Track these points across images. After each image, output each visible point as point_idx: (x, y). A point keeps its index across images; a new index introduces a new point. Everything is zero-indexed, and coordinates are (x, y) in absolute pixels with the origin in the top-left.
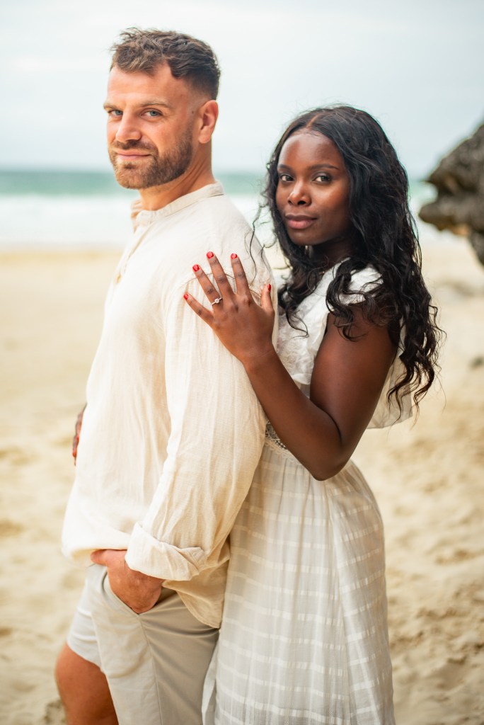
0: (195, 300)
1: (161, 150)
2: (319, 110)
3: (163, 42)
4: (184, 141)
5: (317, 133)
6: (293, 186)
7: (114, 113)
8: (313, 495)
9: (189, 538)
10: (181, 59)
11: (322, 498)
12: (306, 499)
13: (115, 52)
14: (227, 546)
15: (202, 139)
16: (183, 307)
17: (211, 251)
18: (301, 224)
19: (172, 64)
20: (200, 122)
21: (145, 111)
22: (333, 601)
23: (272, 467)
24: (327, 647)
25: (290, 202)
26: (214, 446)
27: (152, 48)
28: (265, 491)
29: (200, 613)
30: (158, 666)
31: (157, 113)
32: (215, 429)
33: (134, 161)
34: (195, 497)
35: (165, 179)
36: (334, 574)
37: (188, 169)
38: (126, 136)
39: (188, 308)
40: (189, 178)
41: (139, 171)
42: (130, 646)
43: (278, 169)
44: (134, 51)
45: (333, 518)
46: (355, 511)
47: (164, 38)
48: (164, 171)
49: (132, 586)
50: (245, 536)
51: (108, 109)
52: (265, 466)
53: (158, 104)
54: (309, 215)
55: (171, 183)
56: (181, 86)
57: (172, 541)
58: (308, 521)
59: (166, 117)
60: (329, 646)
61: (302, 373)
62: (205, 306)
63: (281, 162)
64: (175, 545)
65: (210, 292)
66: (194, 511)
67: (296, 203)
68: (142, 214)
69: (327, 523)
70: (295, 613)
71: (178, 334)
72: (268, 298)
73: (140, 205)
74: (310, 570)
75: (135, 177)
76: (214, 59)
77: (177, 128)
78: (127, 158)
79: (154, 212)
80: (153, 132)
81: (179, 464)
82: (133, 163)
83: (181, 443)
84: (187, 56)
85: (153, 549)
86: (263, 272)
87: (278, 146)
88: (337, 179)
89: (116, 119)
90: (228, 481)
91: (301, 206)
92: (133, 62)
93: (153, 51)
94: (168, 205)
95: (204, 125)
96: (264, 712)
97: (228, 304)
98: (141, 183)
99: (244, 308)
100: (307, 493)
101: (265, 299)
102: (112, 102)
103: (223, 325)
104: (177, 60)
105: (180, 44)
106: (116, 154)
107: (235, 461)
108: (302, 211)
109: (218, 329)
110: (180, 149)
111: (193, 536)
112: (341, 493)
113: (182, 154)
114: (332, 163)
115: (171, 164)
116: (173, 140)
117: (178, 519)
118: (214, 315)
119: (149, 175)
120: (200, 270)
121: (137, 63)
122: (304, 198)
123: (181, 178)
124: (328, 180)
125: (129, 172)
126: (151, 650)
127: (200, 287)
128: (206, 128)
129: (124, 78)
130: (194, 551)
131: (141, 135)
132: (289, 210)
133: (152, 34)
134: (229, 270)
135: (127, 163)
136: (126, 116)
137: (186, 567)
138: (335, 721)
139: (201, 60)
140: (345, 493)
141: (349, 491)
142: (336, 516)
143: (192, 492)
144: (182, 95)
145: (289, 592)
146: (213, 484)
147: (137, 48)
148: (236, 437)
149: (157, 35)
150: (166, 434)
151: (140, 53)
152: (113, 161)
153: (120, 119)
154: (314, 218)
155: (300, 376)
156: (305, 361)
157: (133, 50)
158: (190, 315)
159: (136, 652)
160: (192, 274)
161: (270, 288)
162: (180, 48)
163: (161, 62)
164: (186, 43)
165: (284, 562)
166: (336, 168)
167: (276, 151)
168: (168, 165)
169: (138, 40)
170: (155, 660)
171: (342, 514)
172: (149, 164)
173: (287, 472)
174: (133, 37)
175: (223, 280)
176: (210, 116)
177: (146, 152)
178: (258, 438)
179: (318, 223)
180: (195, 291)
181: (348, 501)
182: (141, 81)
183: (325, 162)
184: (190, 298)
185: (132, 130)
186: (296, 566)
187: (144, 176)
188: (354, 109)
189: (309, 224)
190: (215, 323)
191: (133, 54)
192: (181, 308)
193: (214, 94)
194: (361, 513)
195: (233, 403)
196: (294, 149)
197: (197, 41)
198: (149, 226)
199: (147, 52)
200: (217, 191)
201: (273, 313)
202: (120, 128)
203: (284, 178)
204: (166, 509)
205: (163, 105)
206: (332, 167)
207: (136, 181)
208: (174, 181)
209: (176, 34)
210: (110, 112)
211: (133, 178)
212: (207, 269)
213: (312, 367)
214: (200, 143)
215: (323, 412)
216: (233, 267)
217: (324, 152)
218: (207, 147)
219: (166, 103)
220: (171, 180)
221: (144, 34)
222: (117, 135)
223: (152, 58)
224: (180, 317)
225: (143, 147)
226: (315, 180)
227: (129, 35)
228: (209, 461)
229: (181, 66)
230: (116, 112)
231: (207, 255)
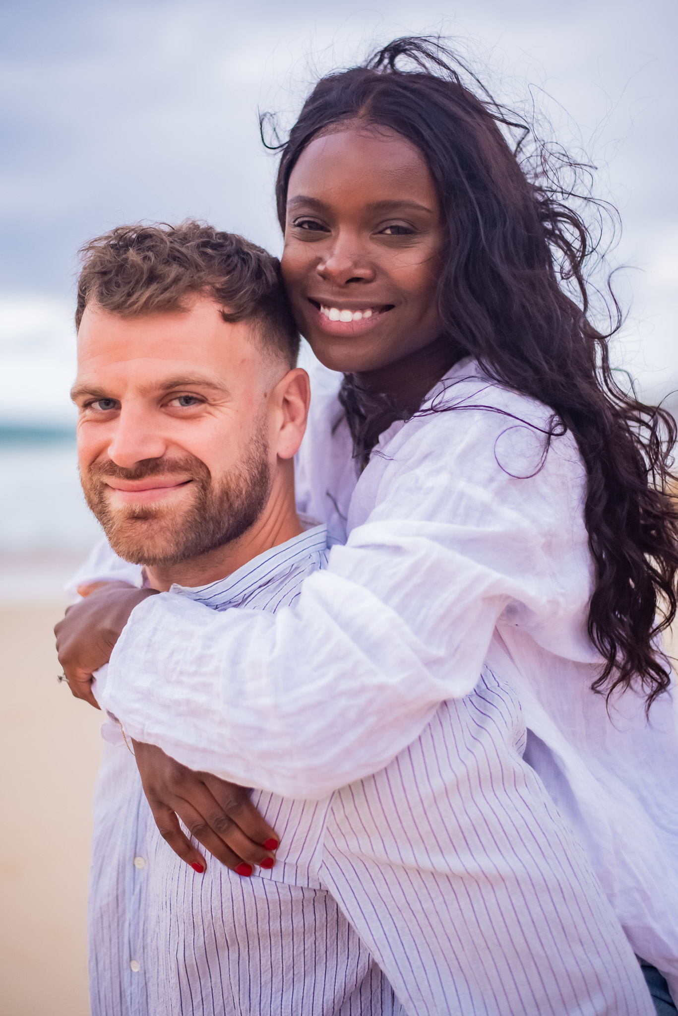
51: (82, 399)
102: (94, 381)
210: (87, 405)
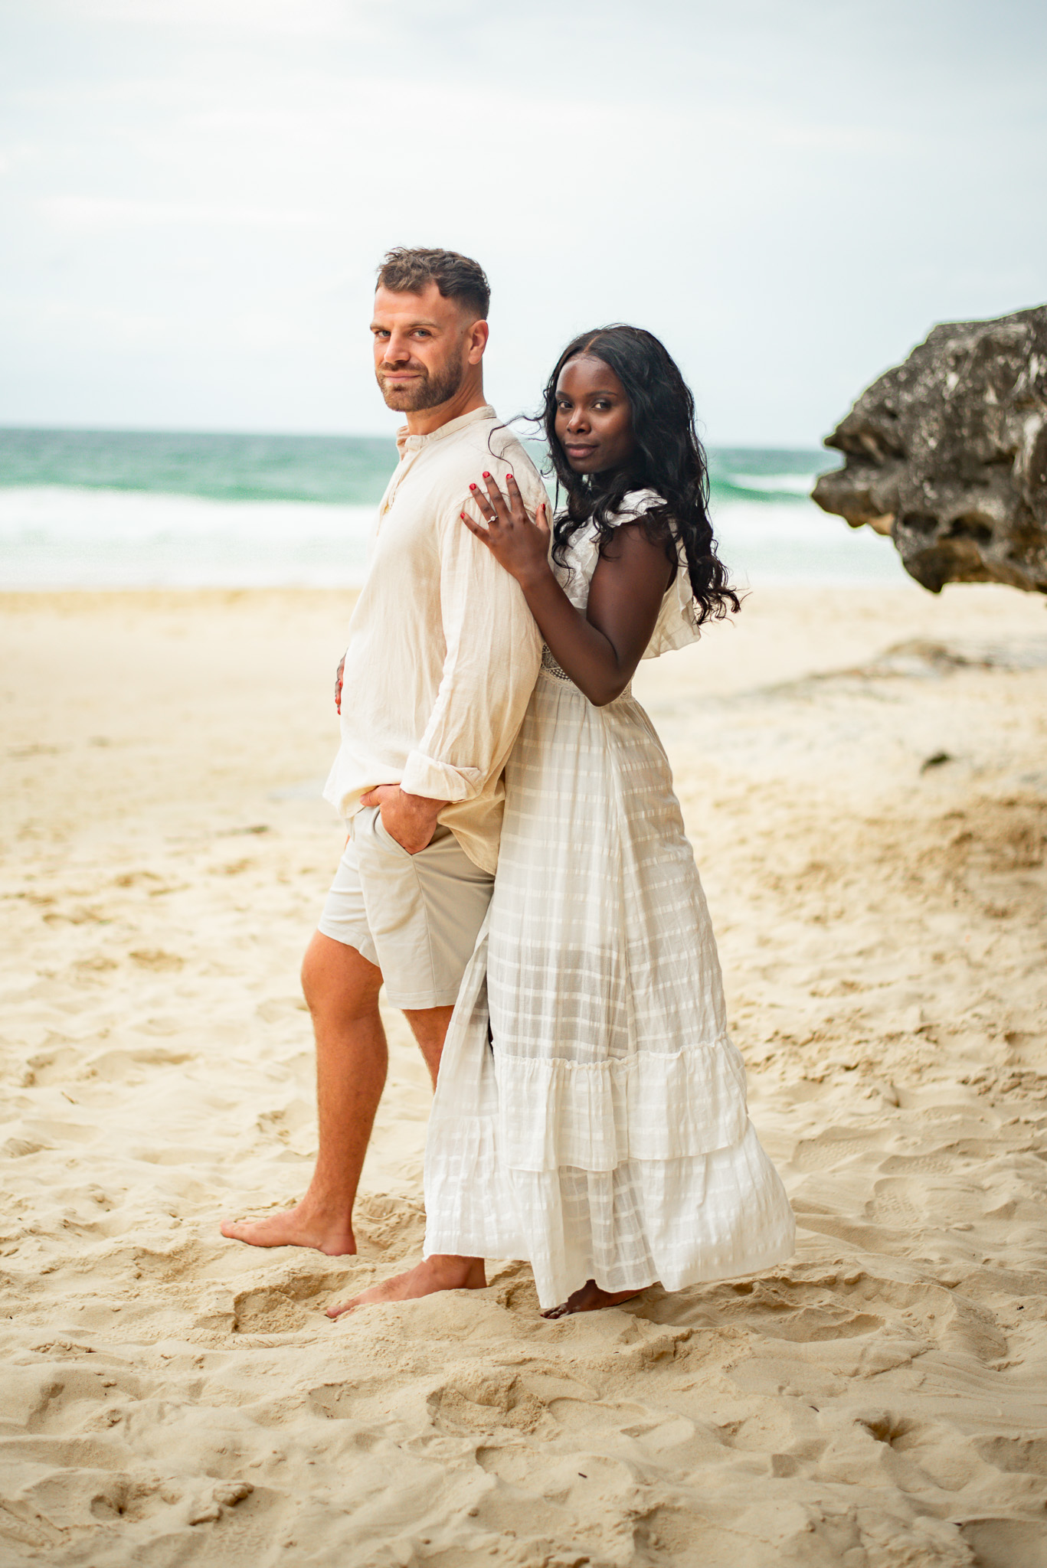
0: (471, 519)
1: (431, 370)
2: (596, 332)
3: (431, 260)
4: (453, 361)
5: (595, 358)
6: (572, 414)
7: (381, 334)
8: (589, 723)
9: (466, 757)
10: (449, 278)
11: (598, 726)
12: (582, 727)
13: (380, 272)
14: (502, 783)
15: (472, 360)
16: (460, 524)
17: (487, 471)
18: (581, 452)
19: (440, 283)
20: (470, 342)
21: (412, 331)
22: (611, 830)
23: (546, 697)
24: (603, 878)
25: (569, 430)
26: (491, 662)
27: (420, 267)
28: (540, 720)
29: (476, 856)
30: (430, 915)
31: (425, 333)
32: (492, 646)
33: (405, 383)
34: (472, 714)
35: (435, 400)
36: (611, 804)
37: (459, 390)
38: (394, 357)
39: (464, 527)
40: (461, 400)
41: (410, 393)
42: (402, 893)
43: (556, 395)
44: (401, 271)
45: (611, 746)
46: (633, 743)
47: (431, 257)
48: (434, 392)
49: (408, 816)
50: (519, 772)
52: (540, 696)
53: (426, 325)
54: (589, 444)
55: (442, 405)
56: (450, 306)
57: (449, 761)
58: (584, 749)
59: (435, 337)
60: (606, 877)
61: (577, 597)
62: (481, 525)
63: (559, 388)
64: (451, 764)
65: (486, 510)
66: (471, 728)
67: (576, 430)
68: (411, 439)
69: (604, 752)
70: (571, 842)
71: (455, 553)
72: (543, 517)
73: (408, 431)
74: (586, 798)
75: (405, 399)
76: (483, 276)
77: (446, 349)
78: (395, 379)
79: (424, 436)
80: (422, 352)
81: (455, 682)
82: (403, 385)
83: (458, 660)
84: (455, 274)
85: (431, 768)
86: (538, 492)
87: (555, 371)
88: (616, 405)
89: (382, 340)
90: (505, 699)
91: (580, 434)
92: (401, 283)
93: (421, 270)
94: (439, 429)
95: (473, 346)
96: (542, 950)
97: (504, 522)
98: (411, 405)
99: (518, 525)
100: (583, 721)
101: (540, 518)
103: (499, 542)
104: (445, 279)
105: (448, 262)
106: (384, 376)
107: (511, 677)
108: (581, 440)
109: (494, 547)
110: (450, 369)
111: (470, 755)
112: (618, 723)
113: (451, 374)
114: (610, 389)
115: (440, 384)
116: (442, 361)
117: (455, 737)
118: (490, 534)
119: (419, 396)
120: (477, 489)
121: (405, 283)
122: (583, 426)
123: (452, 400)
124: (607, 406)
125: (399, 394)
126: (424, 897)
127: (477, 506)
128: (475, 348)
129: (391, 298)
130: (471, 771)
131: (410, 356)
132: (569, 439)
133: (420, 252)
134: (504, 489)
135: (396, 385)
136: (394, 336)
137: (463, 785)
138: (611, 954)
139: (469, 278)
140: (622, 723)
141: (627, 722)
142: (614, 745)
143: (469, 710)
144: (450, 315)
145: (564, 821)
146: (489, 701)
147: (405, 268)
148: (512, 654)
149: (424, 253)
150: (440, 662)
151: (407, 273)
152: (381, 384)
153: (388, 340)
154: (594, 446)
155: (577, 600)
156: (581, 585)
157: (400, 269)
158: (468, 536)
159: (408, 900)
160: (468, 493)
161: (544, 508)
162: (447, 266)
163: (429, 281)
164: (454, 262)
165: (559, 790)
166: (615, 394)
167: (553, 375)
168: (438, 385)
169: (405, 260)
170: (428, 909)
171: (620, 745)
172: (420, 384)
173: (561, 701)
174: (398, 257)
175: (499, 498)
176: (481, 336)
177: (415, 373)
178: (535, 656)
179: (599, 450)
180: (472, 510)
181: (626, 732)
182: (409, 300)
183: (603, 388)
184: (466, 517)
185: (400, 350)
186: (571, 795)
187: (414, 398)
188: (633, 329)
189: (589, 452)
190: (491, 541)
191: (400, 274)
192: (457, 528)
193: (483, 311)
194: (640, 747)
195: (510, 619)
196: (572, 372)
197: (465, 258)
198: (419, 451)
199: (414, 272)
200: (490, 414)
201: (549, 531)
202: (389, 350)
203: (563, 405)
204: (443, 727)
205: (431, 325)
206: (609, 393)
207: (406, 403)
208: (444, 403)
209: (442, 252)
211: (403, 399)
212: (483, 488)
213: (588, 591)
214: (470, 364)
215: (599, 633)
216: (508, 486)
217: (601, 377)
218: (477, 369)
219: (435, 324)
220: (441, 402)
221: (410, 253)
222: (385, 356)
223: (419, 278)
224: (457, 537)
225: (413, 368)
226: (594, 406)
227: (394, 254)
228: (485, 678)
229: (449, 284)
230: (382, 332)
231: (483, 475)
